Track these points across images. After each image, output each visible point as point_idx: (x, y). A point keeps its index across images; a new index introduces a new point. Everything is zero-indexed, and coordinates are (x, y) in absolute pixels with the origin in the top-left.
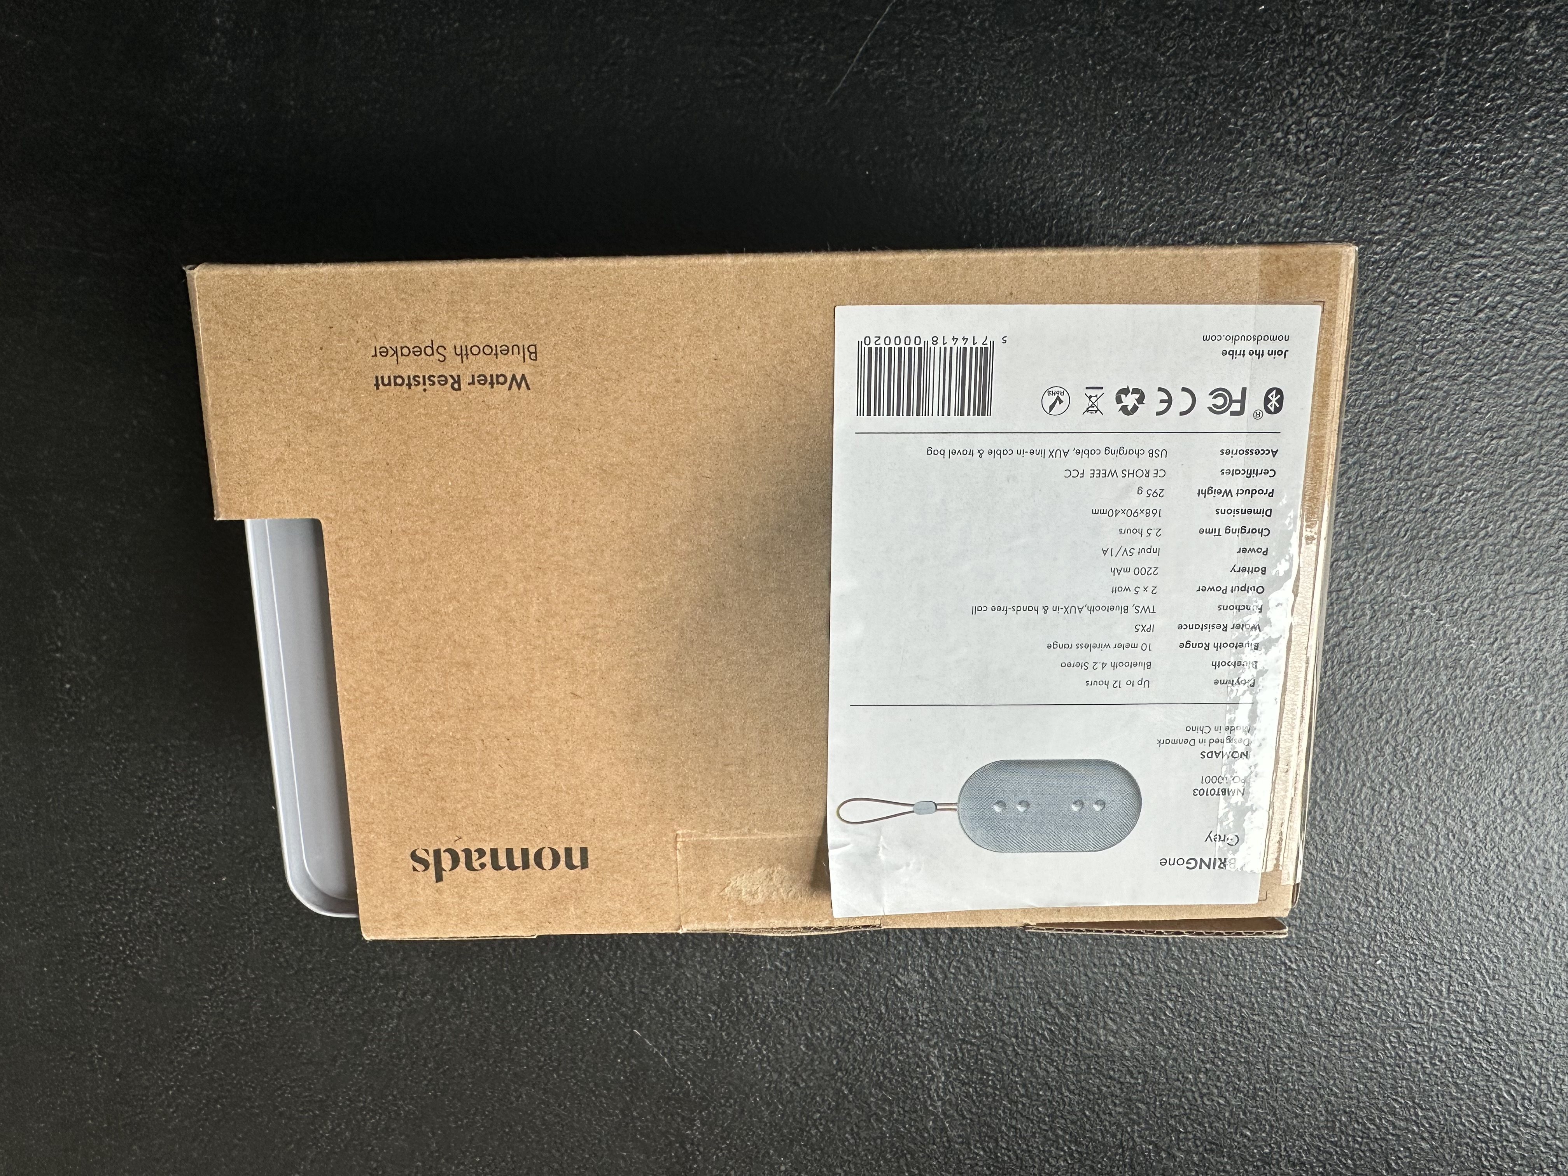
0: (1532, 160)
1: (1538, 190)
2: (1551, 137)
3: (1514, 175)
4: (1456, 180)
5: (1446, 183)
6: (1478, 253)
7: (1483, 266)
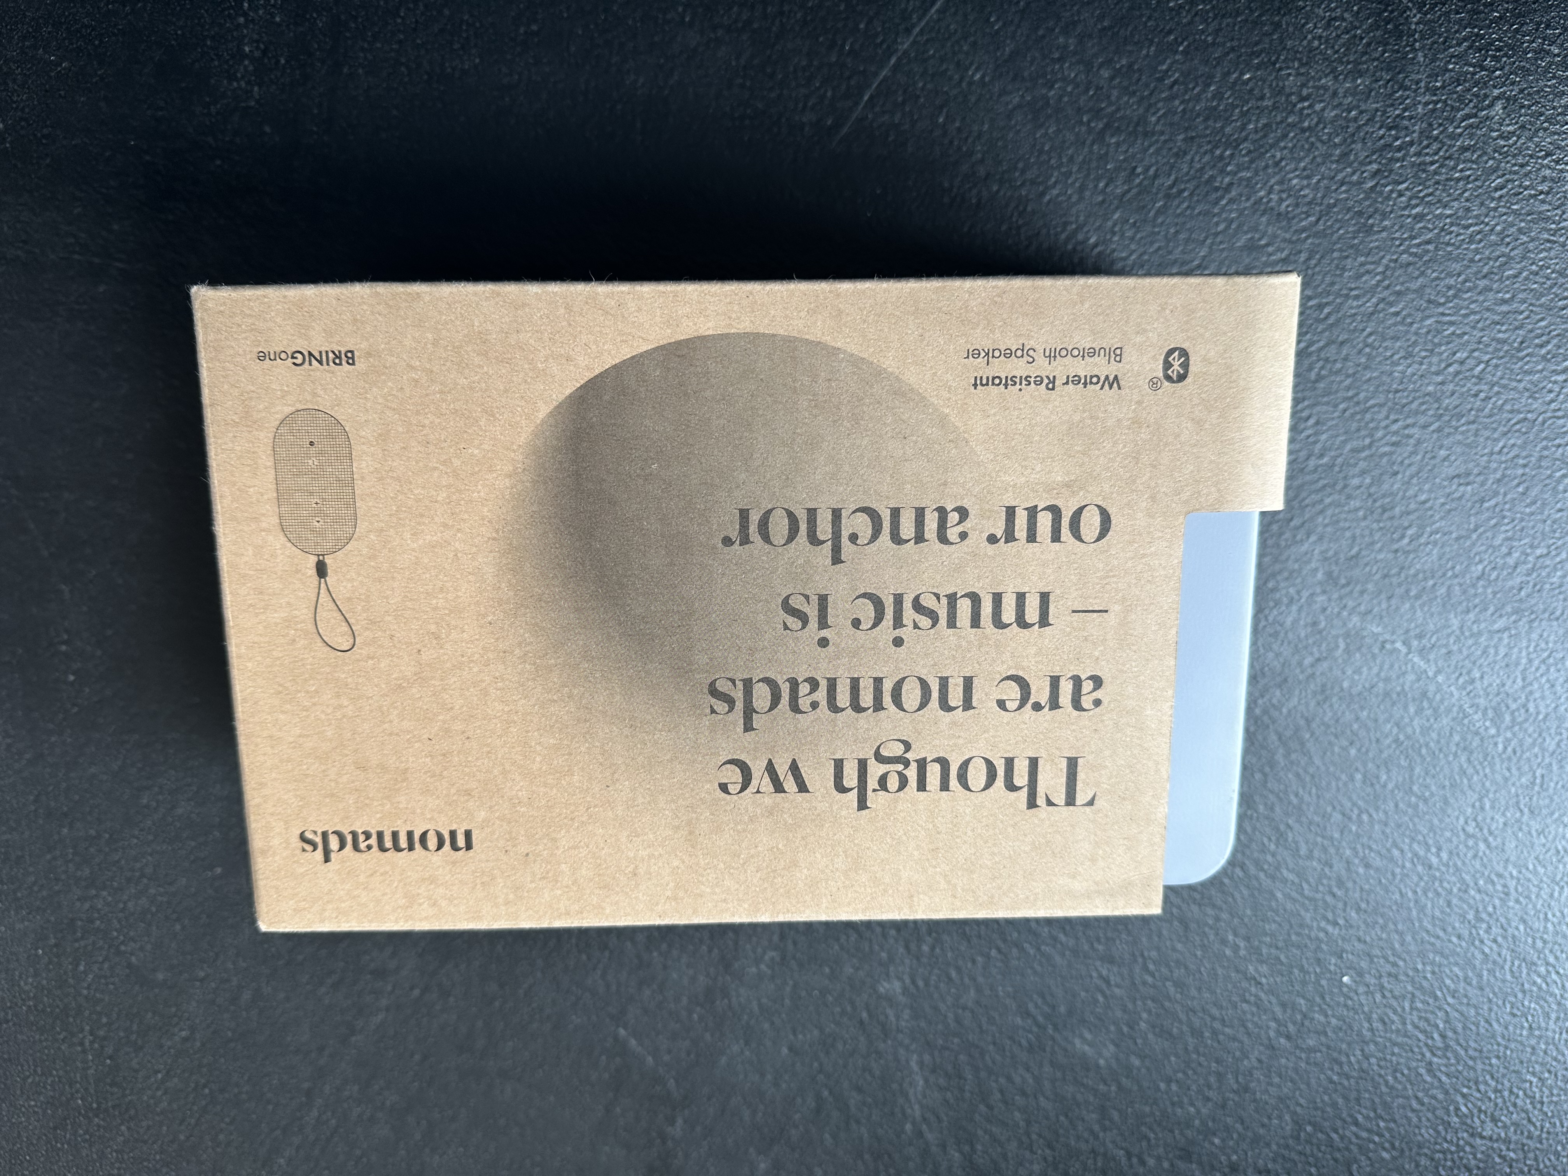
0: (1498, 228)
1: (1503, 256)
2: (1515, 207)
3: (1481, 241)
4: (1428, 242)
5: (1419, 245)
6: (1447, 312)
7: (1452, 323)
